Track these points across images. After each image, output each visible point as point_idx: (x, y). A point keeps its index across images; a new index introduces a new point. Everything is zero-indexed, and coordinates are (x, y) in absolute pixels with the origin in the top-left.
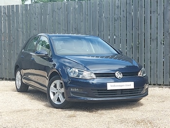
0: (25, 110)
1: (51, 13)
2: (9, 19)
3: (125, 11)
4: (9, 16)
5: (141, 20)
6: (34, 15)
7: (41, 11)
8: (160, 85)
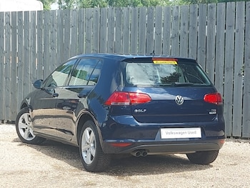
0: (21, 172)
1: (77, 25)
2: (14, 33)
3: (187, 24)
4: (14, 28)
5: (210, 38)
6: (51, 26)
7: (62, 21)
8: (237, 138)
